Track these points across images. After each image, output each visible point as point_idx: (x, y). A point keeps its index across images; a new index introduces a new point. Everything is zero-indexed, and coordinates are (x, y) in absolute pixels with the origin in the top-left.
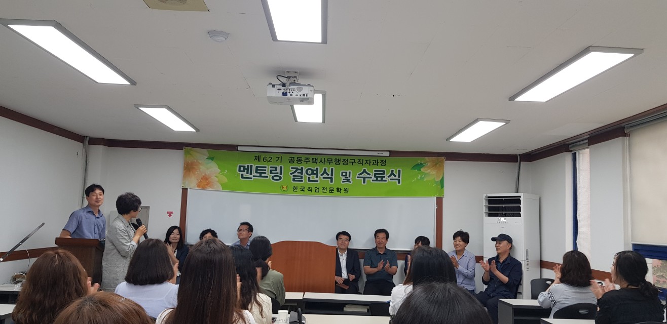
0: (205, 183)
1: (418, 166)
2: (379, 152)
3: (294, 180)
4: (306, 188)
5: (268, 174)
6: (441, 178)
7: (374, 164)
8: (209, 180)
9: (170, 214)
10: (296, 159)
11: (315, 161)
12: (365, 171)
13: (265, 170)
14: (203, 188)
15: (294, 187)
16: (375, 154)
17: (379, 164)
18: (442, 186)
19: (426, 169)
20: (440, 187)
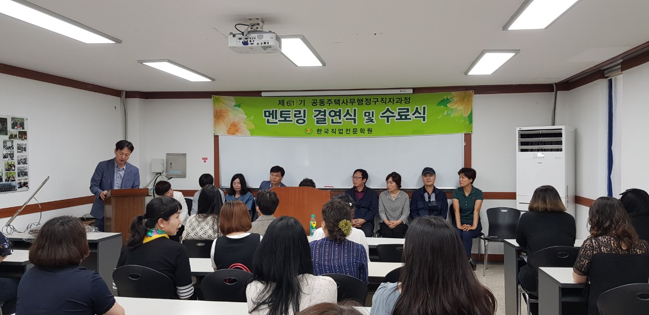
0: (234, 129)
1: (444, 102)
2: (402, 90)
3: (317, 123)
4: (330, 130)
5: (292, 118)
6: (469, 113)
7: (397, 102)
8: (238, 126)
9: (205, 159)
10: (318, 101)
11: (337, 102)
12: (388, 110)
13: (289, 114)
14: (233, 134)
15: (318, 130)
16: (397, 92)
17: (403, 102)
18: (471, 121)
19: (453, 104)
20: (468, 123)
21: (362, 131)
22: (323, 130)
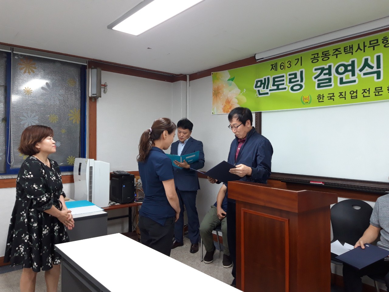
0: (228, 106)
3: (319, 86)
4: (337, 95)
5: (286, 84)
10: (320, 55)
11: (349, 50)
13: (283, 80)
15: (319, 96)
22: (326, 95)
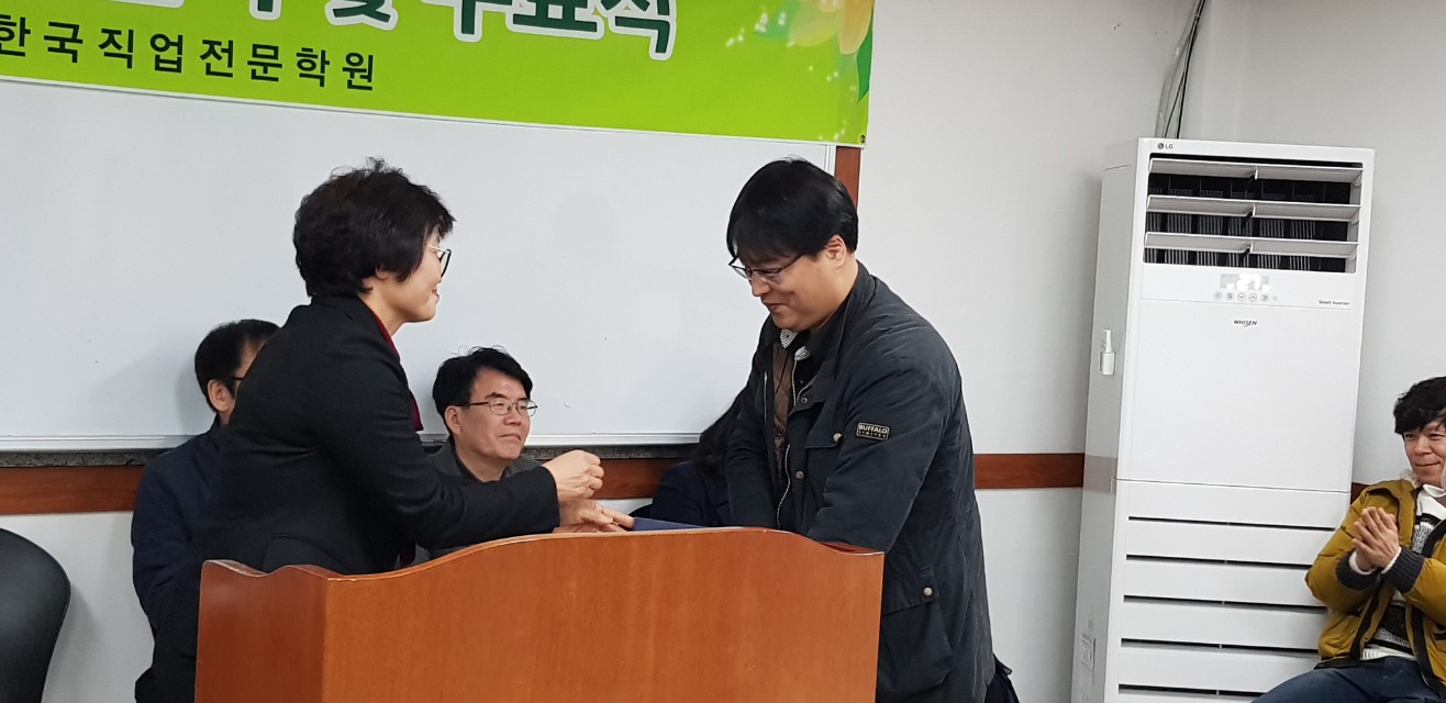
21: (312, 66)
